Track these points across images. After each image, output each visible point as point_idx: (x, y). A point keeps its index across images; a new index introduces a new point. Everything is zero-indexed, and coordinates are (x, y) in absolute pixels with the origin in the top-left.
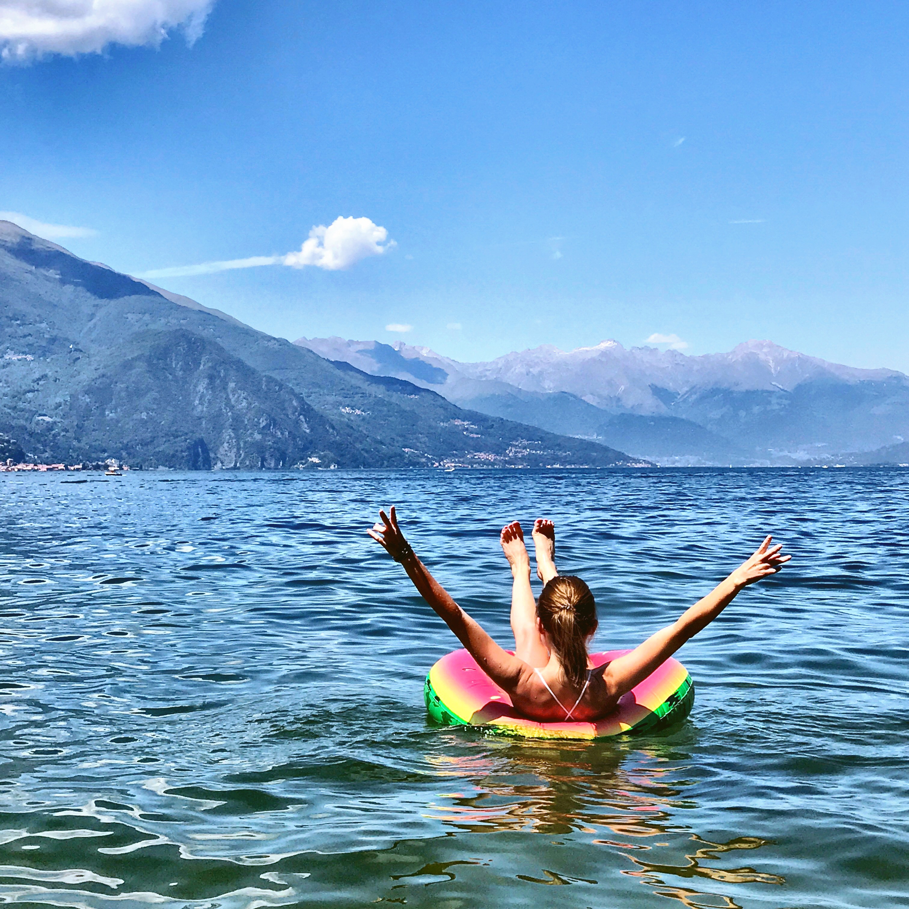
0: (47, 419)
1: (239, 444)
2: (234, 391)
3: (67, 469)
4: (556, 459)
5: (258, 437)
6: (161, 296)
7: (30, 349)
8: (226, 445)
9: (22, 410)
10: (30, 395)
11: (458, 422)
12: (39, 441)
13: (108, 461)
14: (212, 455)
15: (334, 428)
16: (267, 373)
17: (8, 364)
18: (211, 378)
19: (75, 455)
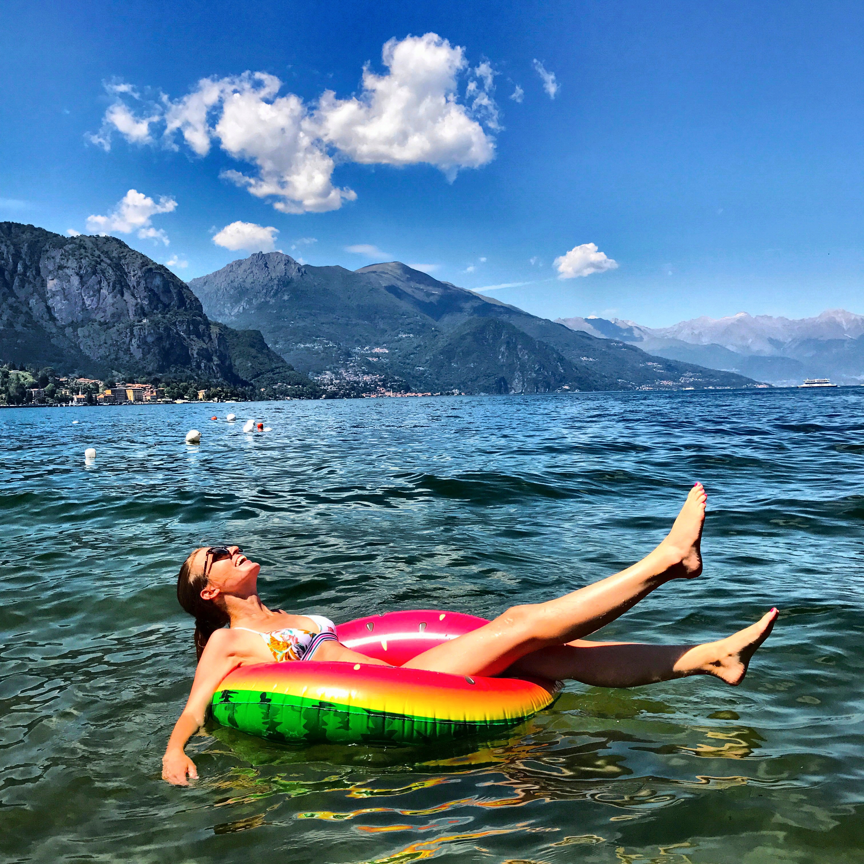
0: (421, 368)
1: (524, 380)
2: (521, 350)
3: (432, 395)
4: (710, 384)
5: (534, 375)
6: (480, 299)
7: (411, 331)
8: (516, 380)
9: (408, 364)
10: (412, 356)
11: (650, 364)
12: (417, 381)
13: (454, 391)
14: (509, 386)
15: (577, 369)
16: (539, 339)
17: (401, 339)
18: (508, 343)
19: (436, 388)
